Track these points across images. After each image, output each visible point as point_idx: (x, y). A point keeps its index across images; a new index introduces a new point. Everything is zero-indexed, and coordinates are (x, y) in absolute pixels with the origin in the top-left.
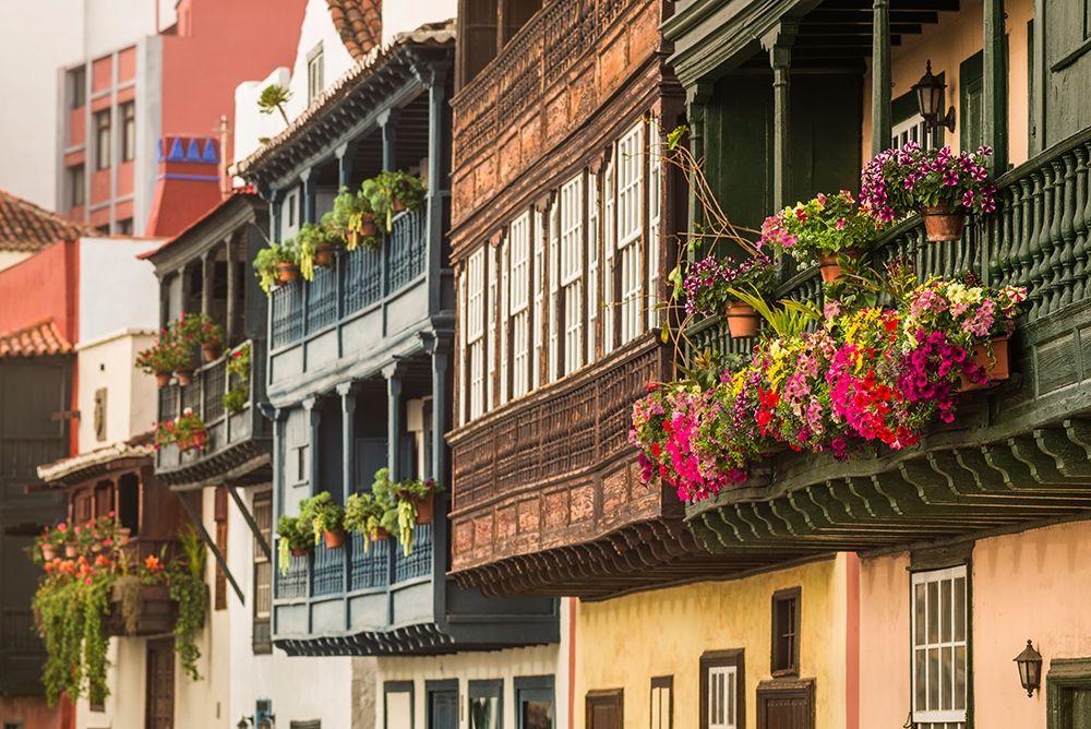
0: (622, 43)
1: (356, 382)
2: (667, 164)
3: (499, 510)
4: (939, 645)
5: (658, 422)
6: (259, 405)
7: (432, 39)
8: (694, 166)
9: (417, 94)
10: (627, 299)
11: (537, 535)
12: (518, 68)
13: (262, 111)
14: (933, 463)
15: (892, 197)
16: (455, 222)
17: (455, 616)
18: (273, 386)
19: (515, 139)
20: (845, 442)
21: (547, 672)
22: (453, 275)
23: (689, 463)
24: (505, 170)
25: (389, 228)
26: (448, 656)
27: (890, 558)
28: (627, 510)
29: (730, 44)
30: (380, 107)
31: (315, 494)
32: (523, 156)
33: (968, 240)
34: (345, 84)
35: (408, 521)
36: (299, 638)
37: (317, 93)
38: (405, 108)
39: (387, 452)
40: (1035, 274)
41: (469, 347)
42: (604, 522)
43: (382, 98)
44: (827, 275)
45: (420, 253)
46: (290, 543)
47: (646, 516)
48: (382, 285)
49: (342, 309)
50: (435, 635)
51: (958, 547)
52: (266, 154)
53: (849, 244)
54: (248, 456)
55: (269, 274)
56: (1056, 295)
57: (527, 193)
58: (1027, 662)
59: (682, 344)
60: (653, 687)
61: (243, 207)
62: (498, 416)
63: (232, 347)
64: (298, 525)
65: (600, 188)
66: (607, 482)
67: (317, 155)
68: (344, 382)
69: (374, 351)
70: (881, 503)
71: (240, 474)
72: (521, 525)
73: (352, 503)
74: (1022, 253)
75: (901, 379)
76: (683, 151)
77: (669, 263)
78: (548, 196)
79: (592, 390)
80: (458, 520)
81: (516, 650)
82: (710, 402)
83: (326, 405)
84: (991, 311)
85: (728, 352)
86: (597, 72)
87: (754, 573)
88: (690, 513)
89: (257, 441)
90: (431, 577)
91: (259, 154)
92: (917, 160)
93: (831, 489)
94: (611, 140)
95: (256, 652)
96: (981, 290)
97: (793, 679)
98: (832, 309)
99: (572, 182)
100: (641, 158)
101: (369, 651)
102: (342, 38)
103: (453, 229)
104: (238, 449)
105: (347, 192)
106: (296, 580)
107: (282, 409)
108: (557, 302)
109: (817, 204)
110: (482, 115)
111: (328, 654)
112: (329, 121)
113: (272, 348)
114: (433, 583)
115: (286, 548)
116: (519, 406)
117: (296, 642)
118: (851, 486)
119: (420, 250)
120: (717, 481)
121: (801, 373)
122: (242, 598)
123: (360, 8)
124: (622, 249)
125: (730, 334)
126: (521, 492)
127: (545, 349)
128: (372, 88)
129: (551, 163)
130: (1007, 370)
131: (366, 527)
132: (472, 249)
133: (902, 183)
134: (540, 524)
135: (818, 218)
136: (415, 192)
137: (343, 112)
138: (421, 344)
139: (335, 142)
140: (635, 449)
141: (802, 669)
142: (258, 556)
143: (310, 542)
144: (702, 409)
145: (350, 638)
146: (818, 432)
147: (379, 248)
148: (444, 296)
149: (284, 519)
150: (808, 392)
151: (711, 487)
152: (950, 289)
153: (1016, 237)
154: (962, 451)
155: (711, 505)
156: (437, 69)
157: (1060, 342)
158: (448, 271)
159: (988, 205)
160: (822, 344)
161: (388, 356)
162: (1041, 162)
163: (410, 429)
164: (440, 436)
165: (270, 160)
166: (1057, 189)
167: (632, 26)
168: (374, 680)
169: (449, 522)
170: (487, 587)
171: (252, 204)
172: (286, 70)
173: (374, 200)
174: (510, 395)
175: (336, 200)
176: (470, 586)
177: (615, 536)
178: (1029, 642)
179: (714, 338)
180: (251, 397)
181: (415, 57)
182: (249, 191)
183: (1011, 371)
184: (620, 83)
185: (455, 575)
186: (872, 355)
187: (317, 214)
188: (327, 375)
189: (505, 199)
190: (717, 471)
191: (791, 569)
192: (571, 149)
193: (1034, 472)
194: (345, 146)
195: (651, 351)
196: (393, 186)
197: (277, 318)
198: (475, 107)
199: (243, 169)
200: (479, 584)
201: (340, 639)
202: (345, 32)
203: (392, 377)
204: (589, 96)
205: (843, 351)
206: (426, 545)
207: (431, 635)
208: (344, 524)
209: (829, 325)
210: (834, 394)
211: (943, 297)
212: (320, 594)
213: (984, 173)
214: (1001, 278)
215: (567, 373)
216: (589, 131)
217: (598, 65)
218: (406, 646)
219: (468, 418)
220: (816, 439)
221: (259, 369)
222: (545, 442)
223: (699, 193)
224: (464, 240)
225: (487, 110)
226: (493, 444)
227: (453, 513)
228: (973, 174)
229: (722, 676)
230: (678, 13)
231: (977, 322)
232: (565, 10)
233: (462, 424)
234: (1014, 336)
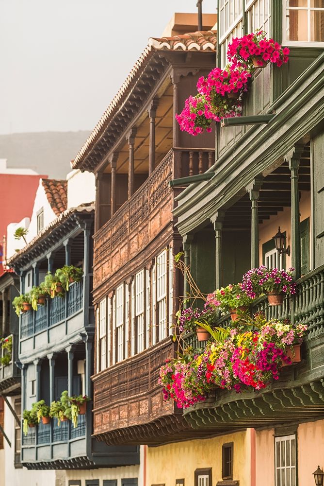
0: (158, 216)
1: (55, 354)
2: (176, 268)
3: (112, 409)
4: (285, 467)
5: (170, 375)
6: (15, 362)
7: (85, 210)
8: (186, 269)
9: (79, 233)
10: (161, 322)
11: (127, 420)
12: (119, 224)
13: (16, 239)
14: (274, 395)
15: (254, 288)
16: (95, 287)
17: (96, 453)
18: (21, 354)
19: (118, 254)
20: (239, 386)
21: (135, 477)
22: (94, 309)
23: (181, 393)
24: (114, 266)
25: (67, 289)
26: (95, 470)
27: (267, 431)
28: (161, 410)
29: (199, 220)
30: (64, 238)
31: (39, 400)
32: (121, 261)
33: (287, 305)
34: (49, 229)
35: (75, 413)
36: (32, 462)
37: (41, 229)
38: (76, 238)
39: (67, 383)
40: (310, 319)
41: (100, 340)
42: (152, 415)
43: (65, 234)
44: (233, 317)
45: (81, 300)
46: (28, 422)
47: (169, 413)
48: (65, 313)
49: (49, 322)
50: (87, 461)
51: (292, 427)
52: (17, 256)
53: (242, 305)
54: (11, 384)
55: (19, 307)
56: (318, 328)
57: (123, 276)
58: (318, 475)
59: (181, 342)
60: (177, 483)
61: (9, 278)
62: (111, 370)
63: (4, 338)
64: (30, 414)
65: (150, 276)
66: (153, 398)
67: (39, 257)
68: (50, 353)
69: (62, 341)
70: (256, 410)
71: (8, 392)
72: (121, 416)
73: (53, 404)
74: (306, 311)
75: (258, 362)
76: (181, 262)
77: (176, 309)
78: (131, 278)
79: (148, 360)
80: (96, 413)
81: (122, 467)
82: (189, 368)
83: (43, 363)
84: (293, 335)
85: (197, 347)
86: (149, 228)
87: (215, 436)
88: (185, 412)
89: (15, 378)
90: (85, 437)
91: (15, 256)
92: (265, 273)
93: (237, 404)
94: (154, 256)
95: (16, 468)
96: (289, 326)
97: (230, 481)
98: (234, 332)
99: (140, 273)
100: (166, 265)
101: (61, 468)
102: (51, 206)
103: (94, 290)
104: (7, 381)
105: (50, 274)
106: (31, 437)
107: (25, 364)
108: (134, 323)
109: (229, 288)
110: (105, 243)
111: (44, 469)
112: (43, 243)
113: (21, 338)
114: (86, 440)
115: (26, 424)
116: (119, 366)
117: (31, 464)
118: (245, 403)
119: (81, 298)
120: (193, 400)
121: (222, 358)
122: (10, 444)
123: (59, 193)
124: (159, 302)
125: (198, 340)
126: (120, 402)
127: (130, 342)
128: (60, 230)
129: (131, 264)
130: (300, 358)
131: (59, 415)
132: (101, 299)
133: (258, 282)
134: (128, 415)
135: (230, 294)
136: (78, 274)
137: (49, 240)
138: (81, 338)
139: (46, 252)
140: (161, 386)
141: (234, 476)
142: (17, 426)
143: (36, 421)
144: (186, 371)
145: (53, 462)
146: (229, 382)
147: (64, 297)
148: (90, 318)
149: (26, 412)
150: (224, 365)
151: (190, 403)
152: (277, 325)
153: (304, 304)
154: (285, 390)
155: (193, 409)
156: (87, 223)
157: (319, 347)
158: (92, 307)
159: (293, 291)
160: (229, 346)
161: (68, 343)
162: (312, 275)
163: (79, 373)
164: (89, 377)
165: (20, 259)
166: (318, 286)
167: (162, 210)
168: (65, 479)
169: (93, 413)
170: (108, 441)
171: (13, 277)
172: (28, 219)
173: (61, 278)
174: (116, 361)
175: (46, 277)
176: (101, 441)
177: (157, 421)
178: (319, 466)
179: (194, 340)
180: (13, 359)
181: (78, 218)
182: (11, 271)
183: (301, 359)
184: (157, 233)
185: (95, 436)
186: (248, 351)
187: (39, 281)
188: (43, 350)
189: (114, 278)
190: (192, 396)
191: (230, 435)
192: (139, 259)
193: (311, 399)
194: (50, 253)
195: (170, 345)
196: (69, 271)
197: (23, 325)
198: (102, 239)
199: (8, 263)
200: (105, 440)
201: (49, 463)
202: (52, 203)
203: (70, 352)
204: (146, 237)
205: (237, 350)
206: (83, 423)
207: (86, 461)
208: (49, 414)
209: (232, 338)
210: (234, 367)
211: (274, 329)
212: (40, 444)
213: (291, 278)
214: (299, 320)
215: (138, 352)
216: (146, 252)
217: (149, 225)
218: (75, 466)
219: (100, 370)
220: (228, 384)
221: (16, 347)
222: (130, 381)
223: (188, 280)
224: (98, 294)
225: (107, 241)
226: (109, 381)
227: (94, 410)
228: (286, 279)
229: (203, 479)
230: (179, 206)
231: (287, 339)
232: (137, 201)
233: (98, 372)
234: (302, 345)
